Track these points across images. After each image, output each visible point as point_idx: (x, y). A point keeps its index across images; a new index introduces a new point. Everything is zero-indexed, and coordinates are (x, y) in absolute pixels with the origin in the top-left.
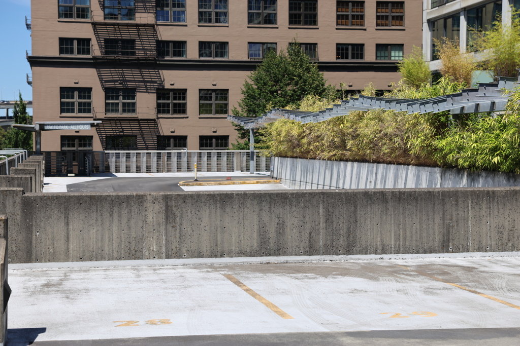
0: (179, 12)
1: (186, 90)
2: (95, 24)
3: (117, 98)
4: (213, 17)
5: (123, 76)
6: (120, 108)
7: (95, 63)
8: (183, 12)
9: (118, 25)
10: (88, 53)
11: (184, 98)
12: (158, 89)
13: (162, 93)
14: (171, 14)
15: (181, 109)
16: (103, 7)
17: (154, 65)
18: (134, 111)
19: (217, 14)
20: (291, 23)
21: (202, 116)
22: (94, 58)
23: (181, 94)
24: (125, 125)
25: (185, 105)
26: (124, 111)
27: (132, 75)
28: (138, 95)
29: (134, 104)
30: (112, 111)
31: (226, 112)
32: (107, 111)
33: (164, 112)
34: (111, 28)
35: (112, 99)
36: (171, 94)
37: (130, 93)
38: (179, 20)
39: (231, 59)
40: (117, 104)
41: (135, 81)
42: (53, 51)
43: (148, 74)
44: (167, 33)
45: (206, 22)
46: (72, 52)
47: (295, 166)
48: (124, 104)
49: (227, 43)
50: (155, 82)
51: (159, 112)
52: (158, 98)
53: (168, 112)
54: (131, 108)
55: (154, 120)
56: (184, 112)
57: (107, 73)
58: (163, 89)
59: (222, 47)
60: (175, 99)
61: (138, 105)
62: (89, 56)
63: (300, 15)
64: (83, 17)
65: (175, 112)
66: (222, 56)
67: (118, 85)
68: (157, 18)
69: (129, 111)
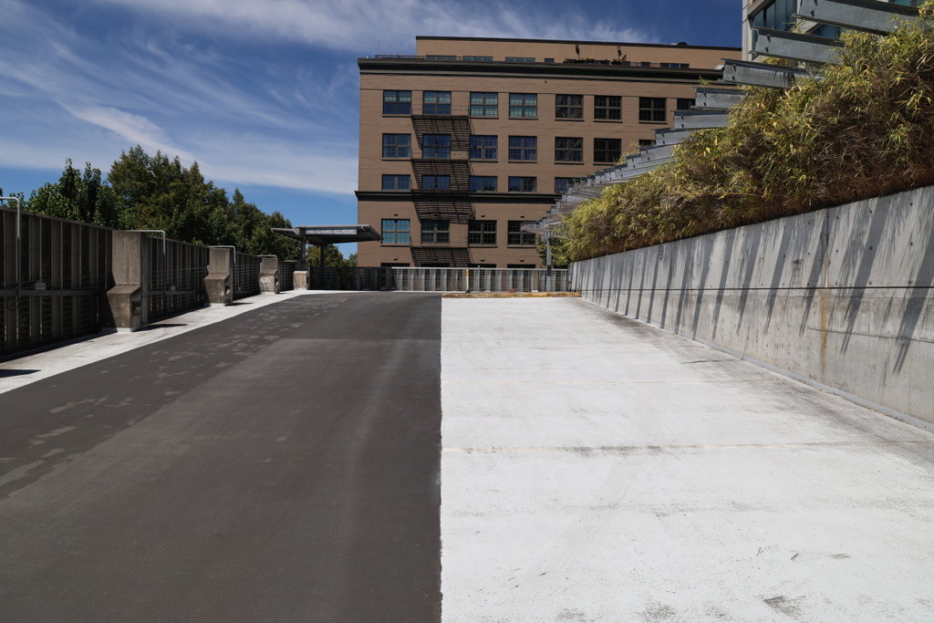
0: (491, 150)
1: (496, 221)
2: (413, 161)
3: (433, 229)
4: (522, 153)
5: (438, 208)
6: (435, 238)
7: (413, 197)
8: (495, 150)
9: (435, 161)
10: (407, 188)
11: (494, 229)
12: (469, 221)
13: (473, 224)
14: (483, 152)
15: (491, 239)
16: (422, 147)
17: (467, 197)
18: (447, 241)
19: (526, 150)
20: (596, 159)
21: (510, 246)
22: (413, 192)
23: (491, 225)
24: (439, 253)
25: (494, 235)
26: (438, 240)
27: (446, 208)
28: (451, 226)
29: (447, 234)
30: (428, 241)
31: (533, 243)
32: (423, 240)
33: (475, 242)
34: (428, 165)
35: (428, 229)
36: (482, 225)
37: (444, 224)
38: (491, 157)
39: (538, 192)
40: (432, 234)
41: (449, 213)
42: (376, 186)
43: (461, 206)
44: (479, 169)
45: (515, 158)
46: (393, 188)
47: (602, 268)
48: (438, 234)
49: (536, 178)
50: (467, 214)
51: (470, 242)
52: (470, 229)
53: (479, 242)
54: (445, 238)
55: (465, 249)
56: (494, 242)
57: (424, 206)
58: (474, 220)
59: (530, 182)
60: (485, 230)
61: (451, 235)
62: (409, 191)
63: (604, 153)
64: (405, 155)
65: (485, 242)
66: (530, 190)
67: (433, 217)
68: (470, 156)
69: (442, 241)
